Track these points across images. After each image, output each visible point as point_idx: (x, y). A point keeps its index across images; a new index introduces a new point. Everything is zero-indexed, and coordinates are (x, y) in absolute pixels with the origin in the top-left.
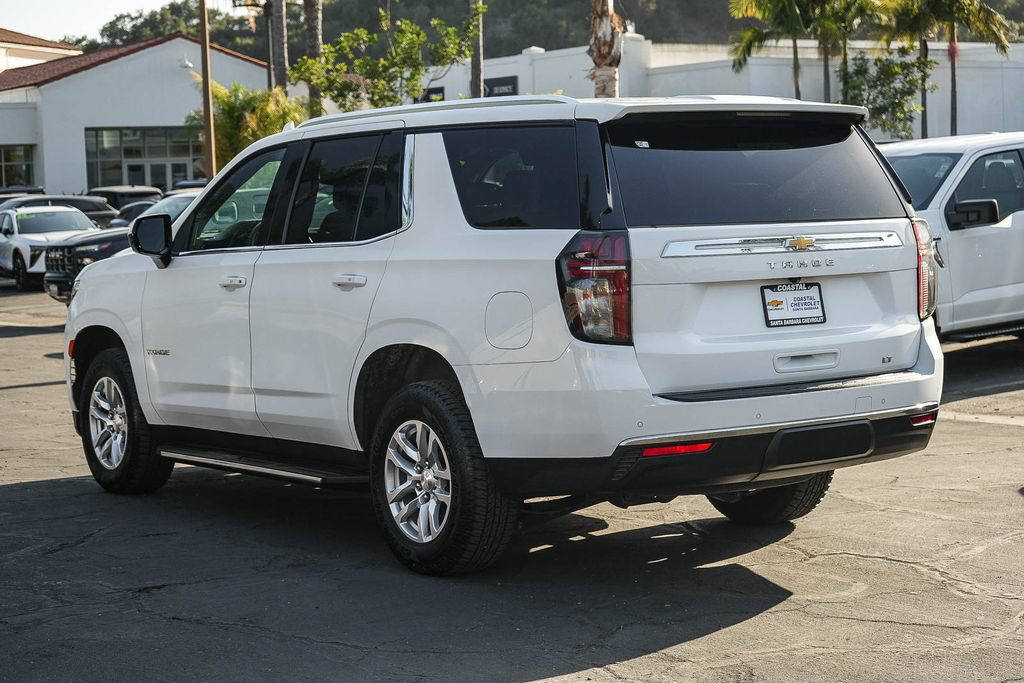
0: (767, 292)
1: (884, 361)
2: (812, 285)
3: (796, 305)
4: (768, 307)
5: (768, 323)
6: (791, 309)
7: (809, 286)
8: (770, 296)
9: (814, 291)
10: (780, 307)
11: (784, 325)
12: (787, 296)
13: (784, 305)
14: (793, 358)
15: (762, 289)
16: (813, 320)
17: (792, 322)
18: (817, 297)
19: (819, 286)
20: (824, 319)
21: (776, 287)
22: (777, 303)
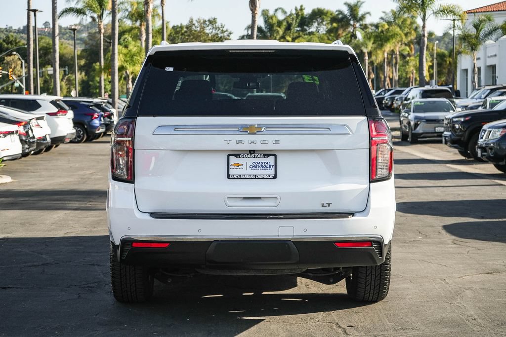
1: (323, 205)
2: (269, 155)
3: (254, 166)
4: (230, 167)
5: (228, 176)
6: (249, 169)
7: (266, 155)
8: (233, 160)
9: (271, 160)
10: (240, 167)
11: (240, 178)
12: (247, 161)
13: (244, 166)
14: (245, 198)
15: (229, 156)
16: (265, 177)
17: (248, 177)
18: (273, 163)
19: (275, 156)
20: (275, 177)
21: (239, 155)
22: (238, 165)
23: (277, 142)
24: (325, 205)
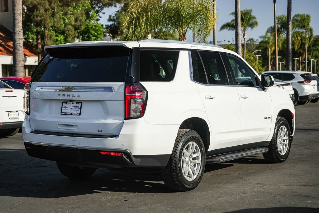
0: (64, 103)
2: (79, 103)
3: (72, 109)
4: (63, 108)
5: (61, 113)
6: (70, 110)
7: (77, 103)
8: (65, 105)
9: (79, 105)
10: (66, 109)
11: (65, 114)
12: (70, 106)
13: (68, 108)
15: (63, 102)
16: (76, 114)
17: (69, 114)
18: (80, 107)
19: (81, 103)
20: (80, 114)
21: (67, 102)
22: (66, 107)
23: (78, 96)
24: (99, 131)
